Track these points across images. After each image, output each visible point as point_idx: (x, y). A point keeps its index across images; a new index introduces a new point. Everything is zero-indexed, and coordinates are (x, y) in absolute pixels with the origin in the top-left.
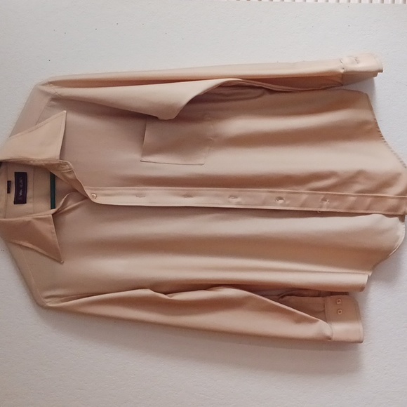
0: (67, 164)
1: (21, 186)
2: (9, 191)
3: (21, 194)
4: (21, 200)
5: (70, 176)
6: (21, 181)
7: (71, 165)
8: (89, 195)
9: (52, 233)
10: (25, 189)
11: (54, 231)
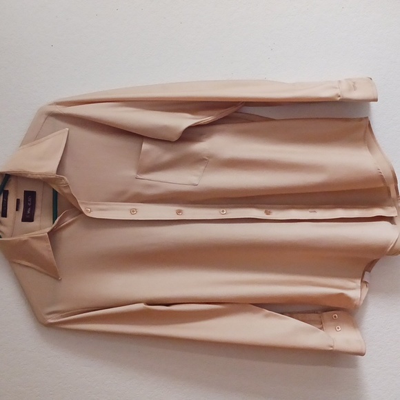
0: (64, 179)
1: (29, 204)
2: (17, 210)
3: (29, 212)
4: (28, 217)
5: (66, 191)
6: (30, 200)
7: (67, 180)
8: (83, 210)
9: (49, 251)
10: (33, 207)
11: (50, 249)
